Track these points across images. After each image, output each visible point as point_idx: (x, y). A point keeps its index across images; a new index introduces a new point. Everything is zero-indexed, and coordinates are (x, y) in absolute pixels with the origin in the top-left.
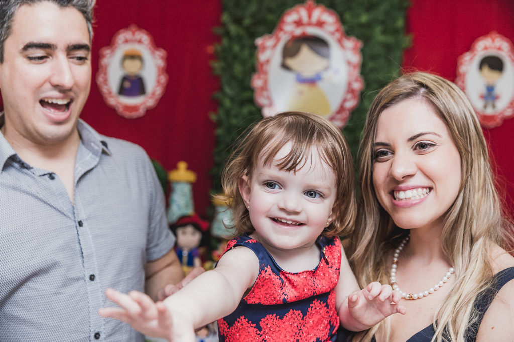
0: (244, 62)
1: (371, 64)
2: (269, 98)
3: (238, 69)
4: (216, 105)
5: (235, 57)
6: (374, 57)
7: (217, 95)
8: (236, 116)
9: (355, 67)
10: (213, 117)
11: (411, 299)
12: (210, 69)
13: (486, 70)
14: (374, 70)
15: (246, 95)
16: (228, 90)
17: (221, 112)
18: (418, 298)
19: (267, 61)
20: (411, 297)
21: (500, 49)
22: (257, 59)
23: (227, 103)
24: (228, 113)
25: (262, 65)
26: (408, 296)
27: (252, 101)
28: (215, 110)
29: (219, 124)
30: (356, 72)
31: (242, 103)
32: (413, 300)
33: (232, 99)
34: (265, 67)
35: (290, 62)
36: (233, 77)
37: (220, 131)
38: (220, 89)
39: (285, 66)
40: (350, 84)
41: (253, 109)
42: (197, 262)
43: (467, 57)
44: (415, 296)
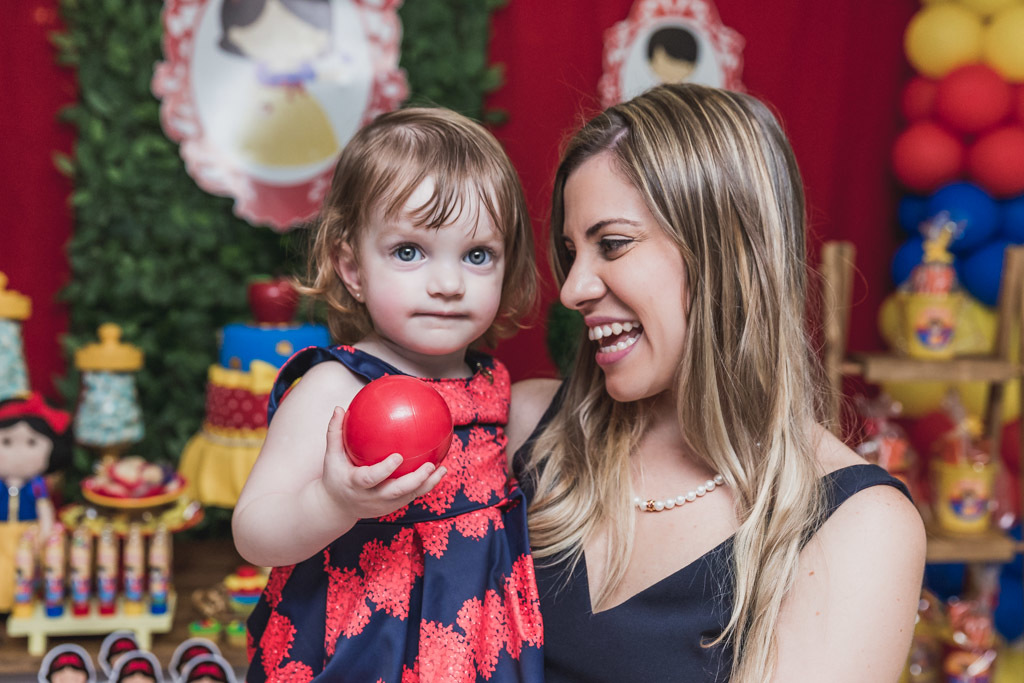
0: (132, 36)
1: (422, 44)
2: (196, 120)
3: (119, 52)
4: (68, 136)
5: (111, 23)
6: (430, 28)
7: (70, 112)
8: (119, 163)
9: (385, 48)
10: (64, 165)
11: (651, 509)
12: (54, 50)
13: (661, 57)
14: (428, 56)
15: (141, 112)
16: (96, 101)
17: (82, 152)
18: (665, 508)
19: (188, 34)
20: (652, 506)
21: (688, 13)
22: (165, 29)
23: (97, 131)
24: (98, 154)
25: (176, 42)
26: (645, 504)
27: (155, 126)
28: (68, 150)
29: (79, 180)
30: (390, 62)
31: (133, 132)
32: (655, 511)
33: (107, 123)
34: (184, 48)
35: (238, 36)
36: (109, 71)
37: (80, 198)
38: (80, 99)
39: (227, 46)
40: (377, 87)
41: (159, 145)
42: (44, 508)
43: (622, 30)
44: (659, 505)
